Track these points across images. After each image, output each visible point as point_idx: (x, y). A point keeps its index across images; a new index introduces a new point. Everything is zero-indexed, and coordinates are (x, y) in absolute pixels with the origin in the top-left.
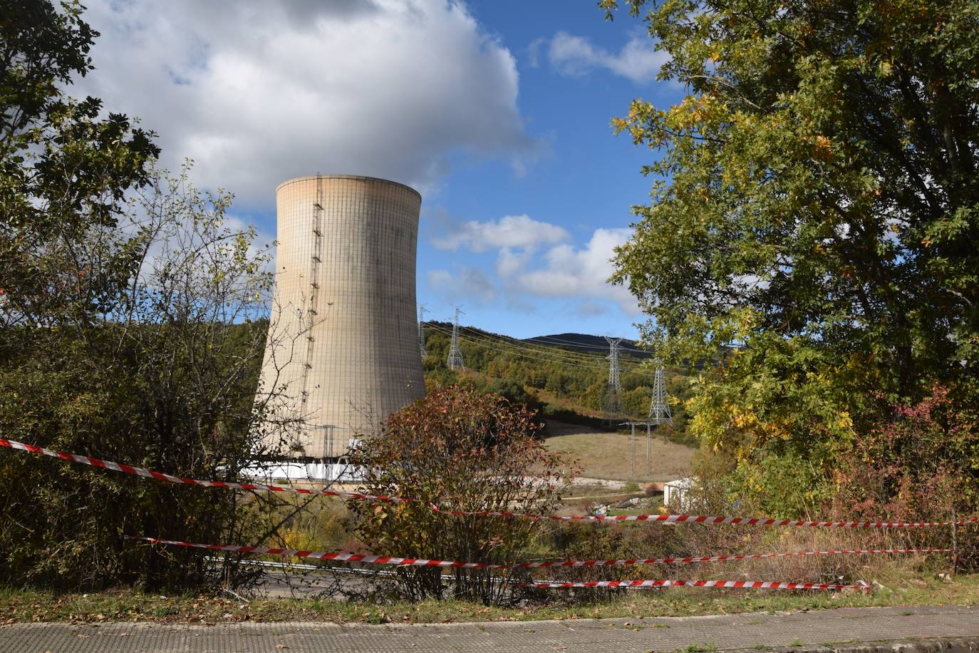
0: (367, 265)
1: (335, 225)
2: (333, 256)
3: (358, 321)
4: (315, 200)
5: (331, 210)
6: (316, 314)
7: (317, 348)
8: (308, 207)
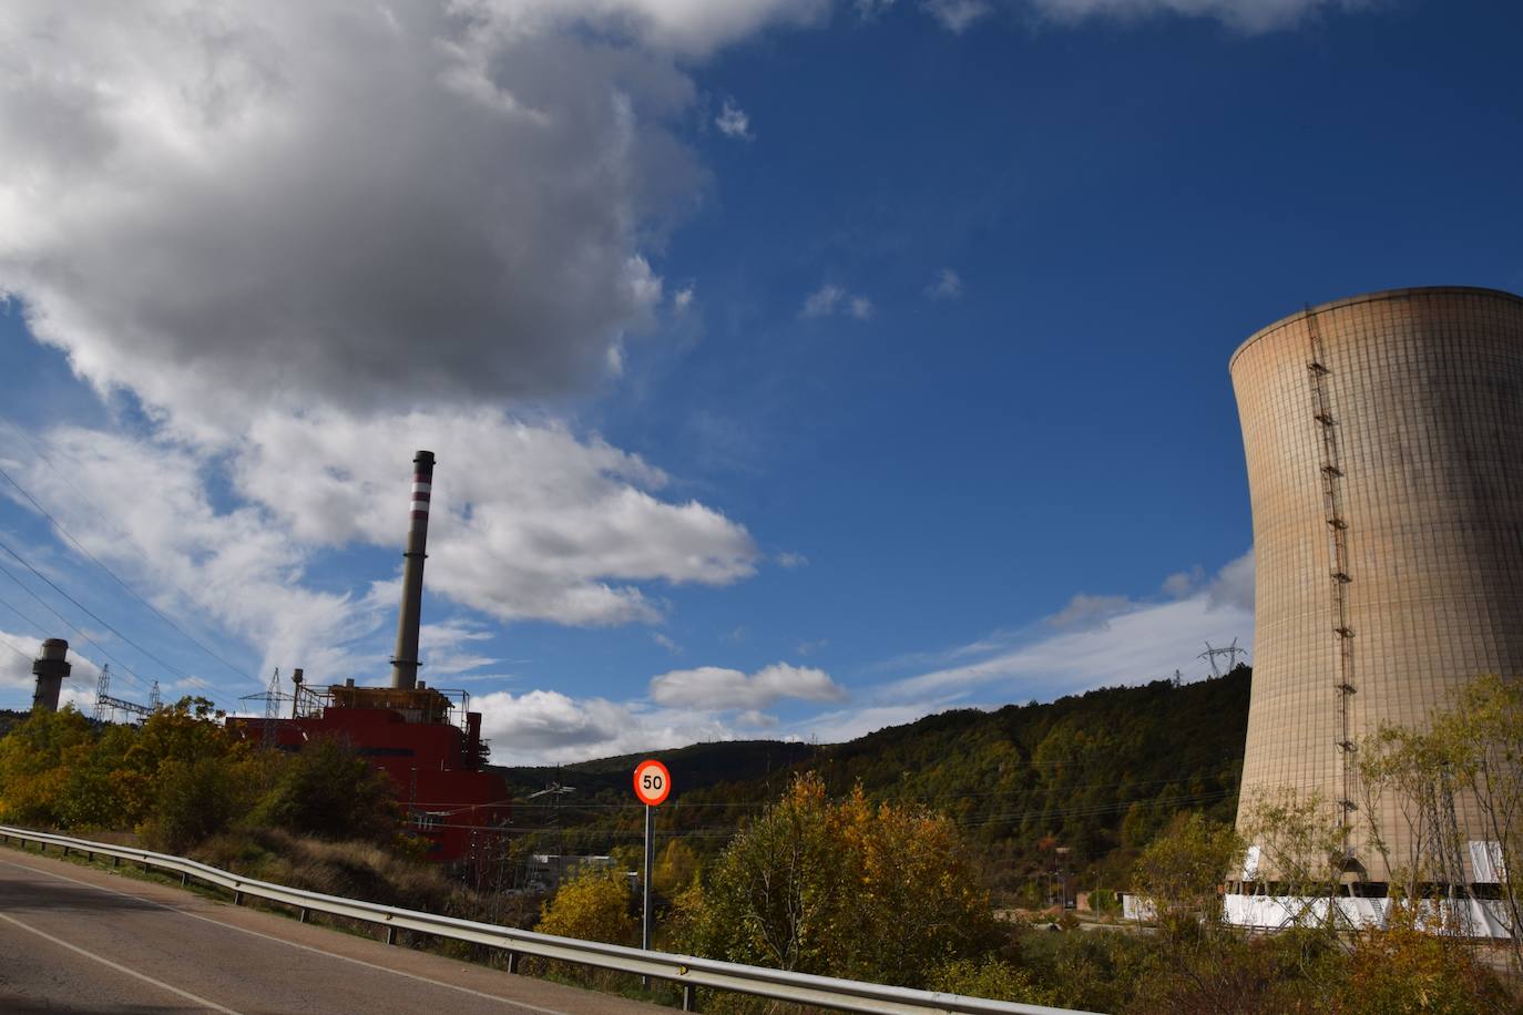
0: (1446, 464)
1: (1359, 397)
2: (1367, 457)
3: (1446, 581)
4: (1310, 357)
5: (1347, 369)
6: (1348, 580)
7: (1362, 650)
8: (1297, 376)
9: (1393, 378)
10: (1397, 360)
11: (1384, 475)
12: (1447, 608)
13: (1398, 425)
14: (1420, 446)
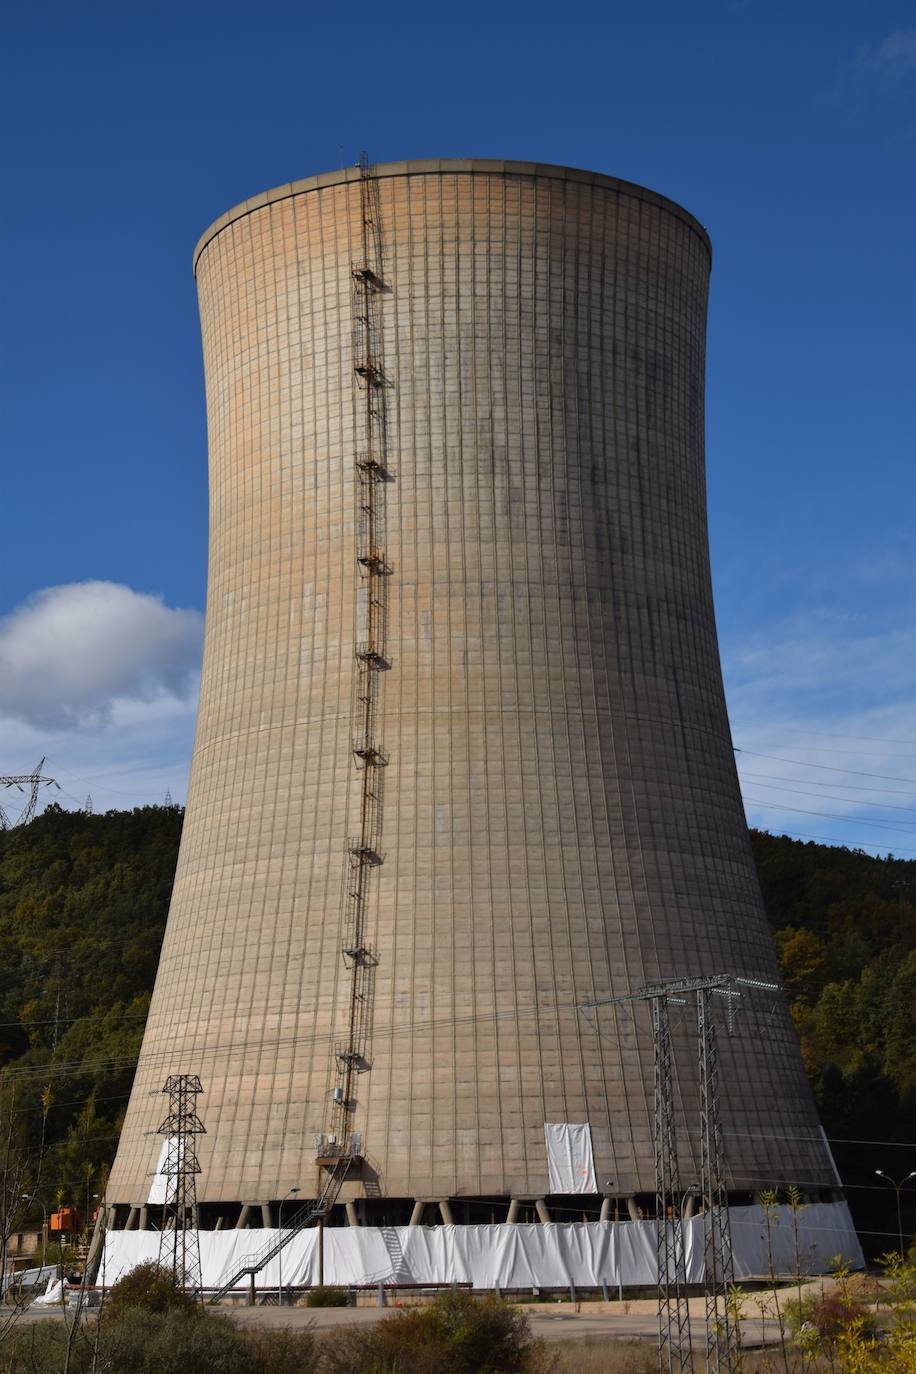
0: (560, 483)
1: (435, 345)
2: (437, 454)
3: (542, 683)
4: (358, 256)
5: (419, 291)
6: (386, 666)
7: (399, 790)
8: (331, 288)
9: (493, 320)
10: (504, 289)
11: (462, 489)
12: (540, 729)
13: (492, 405)
14: (523, 448)
